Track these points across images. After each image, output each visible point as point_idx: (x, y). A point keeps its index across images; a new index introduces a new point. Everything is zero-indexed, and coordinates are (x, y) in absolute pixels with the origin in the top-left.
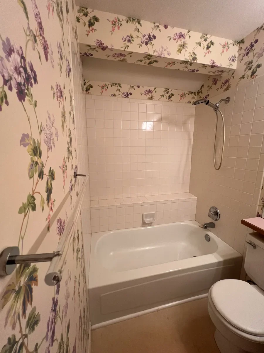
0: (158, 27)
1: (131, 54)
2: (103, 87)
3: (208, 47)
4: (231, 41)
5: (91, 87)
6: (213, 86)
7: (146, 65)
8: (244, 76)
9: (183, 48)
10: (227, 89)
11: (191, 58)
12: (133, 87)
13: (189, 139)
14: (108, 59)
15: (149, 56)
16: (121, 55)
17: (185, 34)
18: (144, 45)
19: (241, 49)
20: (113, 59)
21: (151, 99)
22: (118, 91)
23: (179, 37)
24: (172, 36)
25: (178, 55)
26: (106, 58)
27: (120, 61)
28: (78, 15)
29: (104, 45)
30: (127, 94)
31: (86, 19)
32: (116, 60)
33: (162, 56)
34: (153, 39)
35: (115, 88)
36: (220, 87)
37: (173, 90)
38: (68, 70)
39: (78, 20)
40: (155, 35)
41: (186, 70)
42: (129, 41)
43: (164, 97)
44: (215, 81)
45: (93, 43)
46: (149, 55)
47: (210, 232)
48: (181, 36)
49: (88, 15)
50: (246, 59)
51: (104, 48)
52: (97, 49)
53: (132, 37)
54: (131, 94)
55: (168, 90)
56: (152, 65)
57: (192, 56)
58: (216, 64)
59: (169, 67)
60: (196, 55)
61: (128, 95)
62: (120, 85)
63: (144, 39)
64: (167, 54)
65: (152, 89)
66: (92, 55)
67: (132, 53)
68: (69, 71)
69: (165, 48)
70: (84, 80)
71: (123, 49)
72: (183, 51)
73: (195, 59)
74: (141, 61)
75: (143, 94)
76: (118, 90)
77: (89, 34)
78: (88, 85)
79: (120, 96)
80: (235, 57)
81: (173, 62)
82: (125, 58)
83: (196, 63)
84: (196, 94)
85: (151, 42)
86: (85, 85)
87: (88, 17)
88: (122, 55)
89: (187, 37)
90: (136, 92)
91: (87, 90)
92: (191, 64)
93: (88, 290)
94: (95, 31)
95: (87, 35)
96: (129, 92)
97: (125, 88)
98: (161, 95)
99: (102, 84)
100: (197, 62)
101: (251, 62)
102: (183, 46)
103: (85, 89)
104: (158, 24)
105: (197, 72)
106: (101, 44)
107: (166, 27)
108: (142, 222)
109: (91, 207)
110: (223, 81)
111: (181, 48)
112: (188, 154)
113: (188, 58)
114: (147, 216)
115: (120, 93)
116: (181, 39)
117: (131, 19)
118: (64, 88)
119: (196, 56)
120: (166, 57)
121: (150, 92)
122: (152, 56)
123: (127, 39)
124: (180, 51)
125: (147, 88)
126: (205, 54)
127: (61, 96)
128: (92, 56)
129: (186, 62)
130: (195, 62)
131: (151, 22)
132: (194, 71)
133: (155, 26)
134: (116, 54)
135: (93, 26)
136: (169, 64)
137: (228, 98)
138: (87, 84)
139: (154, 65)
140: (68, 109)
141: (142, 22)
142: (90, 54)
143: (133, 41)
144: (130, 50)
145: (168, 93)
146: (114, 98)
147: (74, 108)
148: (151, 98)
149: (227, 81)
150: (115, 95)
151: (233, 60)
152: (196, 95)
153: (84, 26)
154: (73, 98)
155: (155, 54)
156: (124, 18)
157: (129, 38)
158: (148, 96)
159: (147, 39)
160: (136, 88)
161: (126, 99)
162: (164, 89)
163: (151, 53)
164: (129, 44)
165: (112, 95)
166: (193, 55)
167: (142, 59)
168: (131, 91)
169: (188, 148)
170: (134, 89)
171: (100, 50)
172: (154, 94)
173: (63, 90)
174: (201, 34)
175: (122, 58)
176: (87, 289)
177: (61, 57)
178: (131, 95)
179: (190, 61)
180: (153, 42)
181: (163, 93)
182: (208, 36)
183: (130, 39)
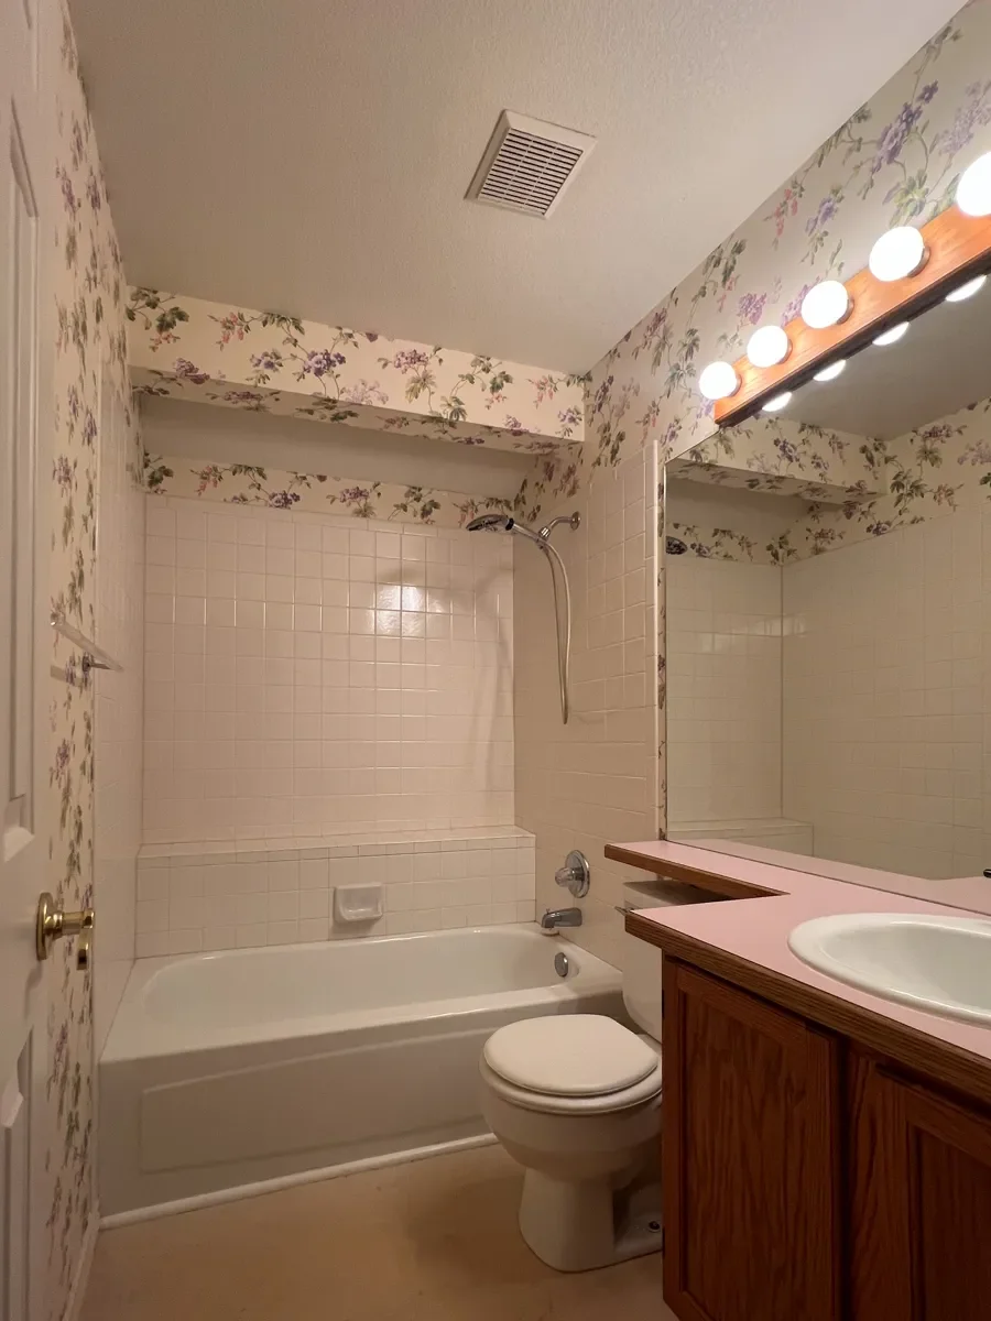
0: (350, 336)
1: (277, 396)
2: (205, 477)
3: (496, 387)
4: (558, 375)
5: (168, 473)
6: (547, 484)
7: (328, 420)
8: (599, 459)
9: (424, 386)
10: (572, 492)
11: (449, 411)
12: (304, 478)
13: (502, 643)
14: (213, 402)
15: (329, 403)
16: (248, 396)
17: (428, 355)
18: (311, 376)
19: (587, 394)
20: (229, 404)
21: (365, 516)
22: (255, 489)
23: (409, 360)
24: (392, 358)
25: (410, 401)
26: (208, 400)
27: (250, 409)
28: (130, 304)
29: (200, 373)
30: (286, 499)
31: (154, 315)
32: (235, 406)
33: (364, 403)
34: (337, 363)
35: (244, 479)
36: (558, 486)
37: (434, 492)
38: (89, 430)
39: (131, 315)
40: (342, 355)
41: (447, 437)
42: (270, 365)
43: (405, 510)
44: (549, 471)
45: (170, 368)
46: (329, 400)
47: (573, 946)
48: (416, 358)
49: (159, 304)
50: (599, 420)
51: (199, 380)
52: (179, 380)
53: (278, 358)
54: (297, 498)
55: (420, 490)
56: (341, 421)
57: (449, 405)
58: (523, 428)
59: (394, 429)
60: (461, 403)
61: (286, 501)
62: (260, 472)
63: (312, 363)
64: (379, 399)
65: (366, 485)
66: (165, 392)
67: (278, 392)
68: (91, 432)
69: (371, 384)
70: (147, 454)
71: (252, 383)
72: (424, 393)
73: (459, 412)
74: (311, 412)
75: (337, 501)
76: (253, 485)
77: (159, 346)
78: (157, 468)
79: (261, 502)
80: (578, 413)
81: (402, 419)
82: (262, 402)
83: (464, 423)
84: (512, 505)
85: (332, 368)
86: (146, 466)
87: (157, 309)
88: (253, 396)
89: (433, 362)
90: (313, 494)
91: (154, 481)
92: (452, 424)
93: (99, 1066)
94: (175, 341)
95: (154, 349)
96: (291, 492)
97: (278, 482)
98: (396, 506)
99: (202, 465)
100: (467, 420)
101: (607, 428)
102: (424, 381)
103: (146, 479)
104: (351, 332)
105: (481, 445)
106: (192, 369)
107: (372, 337)
108: (331, 919)
109: (140, 857)
110: (564, 470)
111: (419, 385)
112: (499, 690)
113: (440, 411)
114: (352, 897)
115: (260, 494)
116: (416, 365)
117: (274, 317)
118: (75, 466)
119: (462, 406)
120: (374, 404)
121: (359, 493)
122: (334, 401)
123: (263, 361)
124: (414, 392)
125: (352, 484)
126: (487, 403)
127: (68, 479)
128: (167, 396)
129: (437, 420)
130: (461, 419)
131: (330, 326)
132: (469, 441)
133: (341, 334)
134: (234, 393)
135: (171, 330)
136: (392, 422)
137: (576, 515)
138: (154, 466)
139: (349, 421)
140: (80, 509)
141: (304, 324)
142: (161, 390)
143: (281, 365)
144: (271, 385)
145: (418, 499)
146: (240, 507)
147: (97, 514)
148: (364, 513)
149: (571, 471)
150: (245, 500)
151: (572, 420)
152: (510, 509)
153: (147, 328)
154: (97, 489)
155: (342, 398)
156: (257, 314)
157: (269, 358)
158: (355, 506)
159: (319, 362)
160: (314, 481)
161: (283, 511)
162: (406, 489)
163: (333, 394)
164: (268, 372)
165: (235, 498)
166: (453, 404)
167: (311, 407)
168: (298, 489)
169: (500, 668)
170: (308, 485)
171: (188, 384)
172: (373, 500)
173: (72, 469)
174: (472, 357)
175: (254, 403)
176: (96, 1063)
177: (75, 410)
178: (296, 500)
179: (445, 417)
180: (338, 368)
181: (403, 500)
182: (493, 362)
183: (273, 362)
